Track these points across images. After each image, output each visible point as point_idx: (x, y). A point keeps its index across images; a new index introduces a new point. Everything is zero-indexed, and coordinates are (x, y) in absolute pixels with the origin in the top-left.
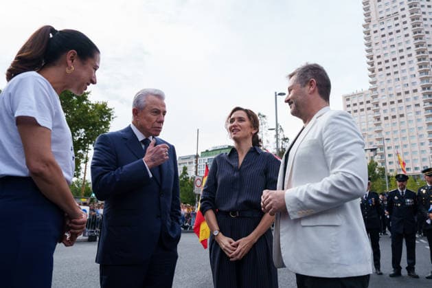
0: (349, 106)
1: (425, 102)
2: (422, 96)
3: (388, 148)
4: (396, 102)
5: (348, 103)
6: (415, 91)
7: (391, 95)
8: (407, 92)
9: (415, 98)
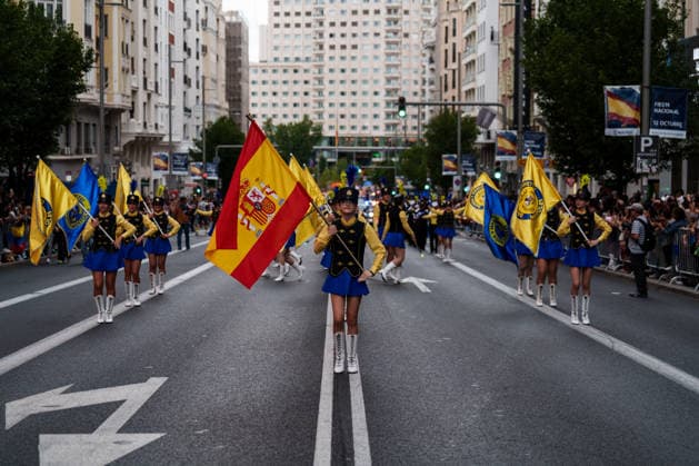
0: (277, 14)
1: (388, 31)
2: (385, 22)
3: (331, 93)
4: (349, 24)
5: (277, 9)
6: (377, 12)
7: (343, 12)
8: (366, 12)
9: (376, 23)
